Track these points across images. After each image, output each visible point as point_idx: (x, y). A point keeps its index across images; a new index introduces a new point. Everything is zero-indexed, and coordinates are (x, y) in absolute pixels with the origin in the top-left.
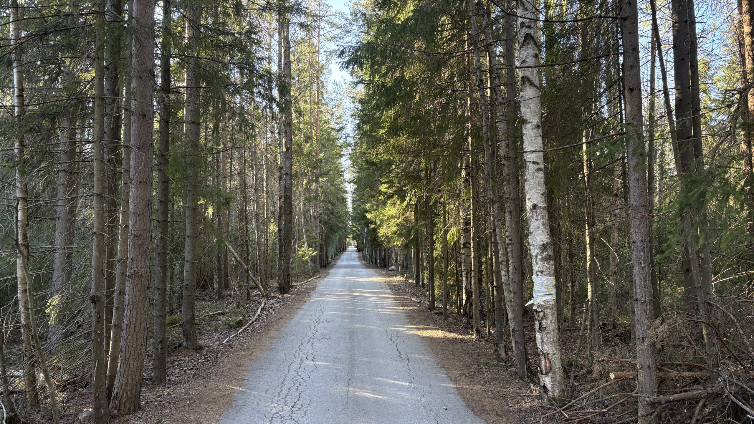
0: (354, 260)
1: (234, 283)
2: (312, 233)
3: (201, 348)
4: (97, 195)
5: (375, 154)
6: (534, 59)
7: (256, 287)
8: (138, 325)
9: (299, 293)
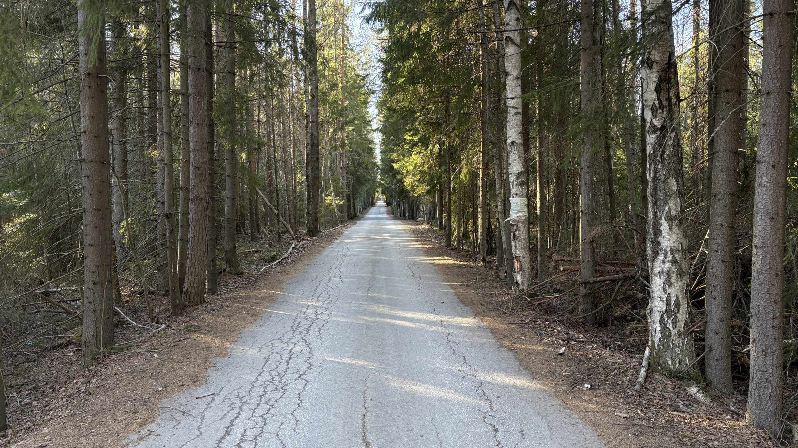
0: (382, 214)
1: (264, 229)
2: (339, 183)
3: (242, 273)
4: (167, 133)
5: (394, 101)
6: (516, 22)
7: (287, 232)
8: (200, 237)
9: (327, 236)
